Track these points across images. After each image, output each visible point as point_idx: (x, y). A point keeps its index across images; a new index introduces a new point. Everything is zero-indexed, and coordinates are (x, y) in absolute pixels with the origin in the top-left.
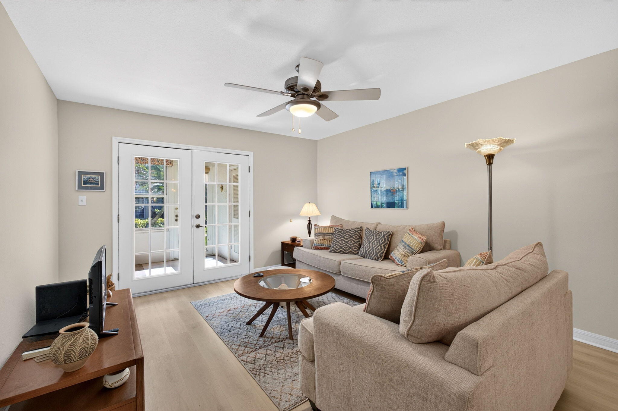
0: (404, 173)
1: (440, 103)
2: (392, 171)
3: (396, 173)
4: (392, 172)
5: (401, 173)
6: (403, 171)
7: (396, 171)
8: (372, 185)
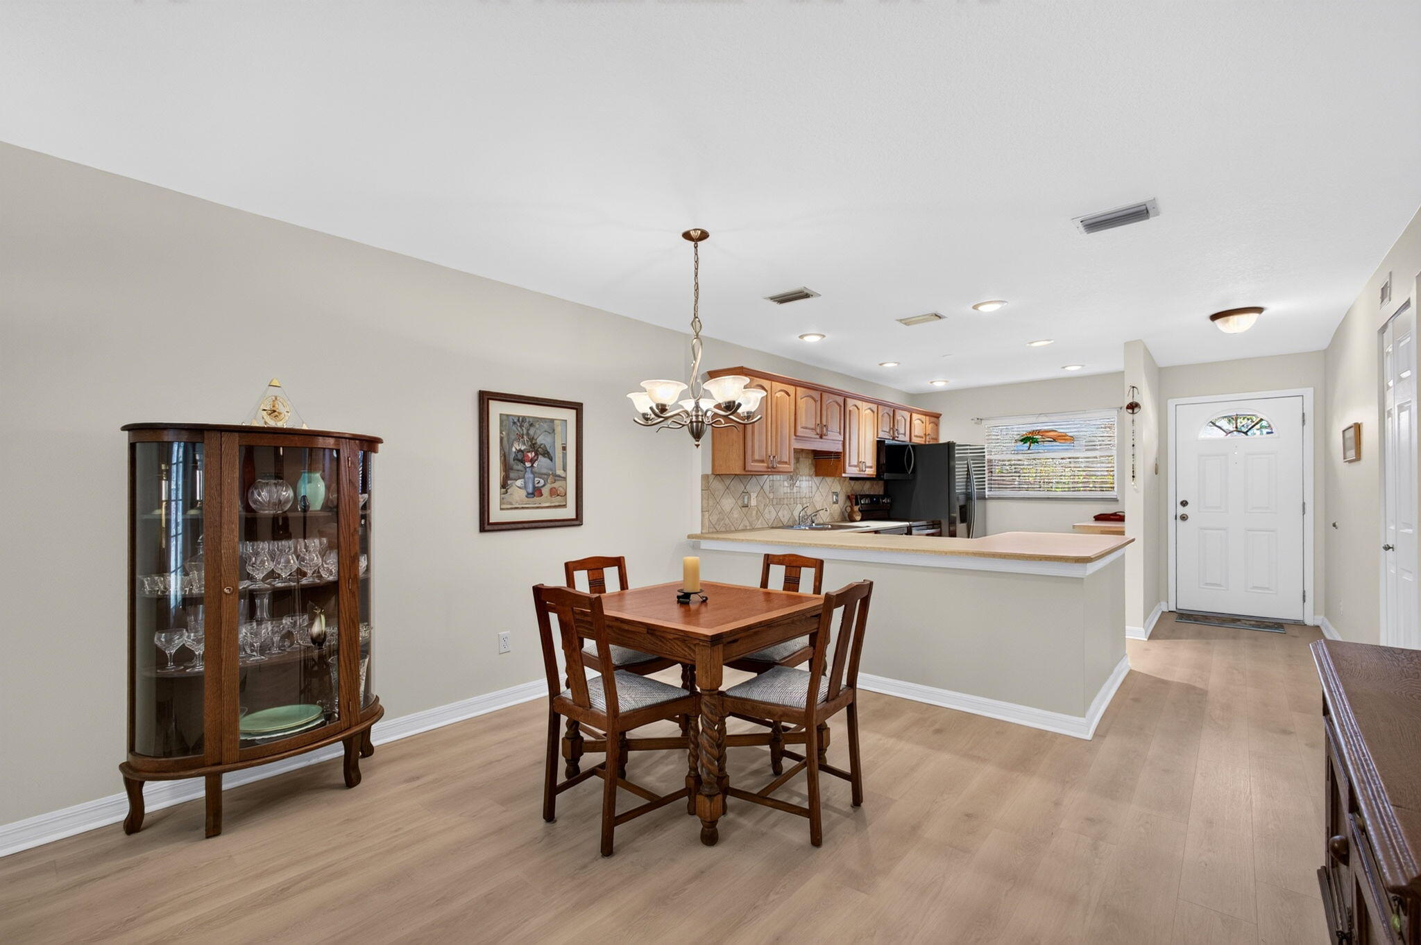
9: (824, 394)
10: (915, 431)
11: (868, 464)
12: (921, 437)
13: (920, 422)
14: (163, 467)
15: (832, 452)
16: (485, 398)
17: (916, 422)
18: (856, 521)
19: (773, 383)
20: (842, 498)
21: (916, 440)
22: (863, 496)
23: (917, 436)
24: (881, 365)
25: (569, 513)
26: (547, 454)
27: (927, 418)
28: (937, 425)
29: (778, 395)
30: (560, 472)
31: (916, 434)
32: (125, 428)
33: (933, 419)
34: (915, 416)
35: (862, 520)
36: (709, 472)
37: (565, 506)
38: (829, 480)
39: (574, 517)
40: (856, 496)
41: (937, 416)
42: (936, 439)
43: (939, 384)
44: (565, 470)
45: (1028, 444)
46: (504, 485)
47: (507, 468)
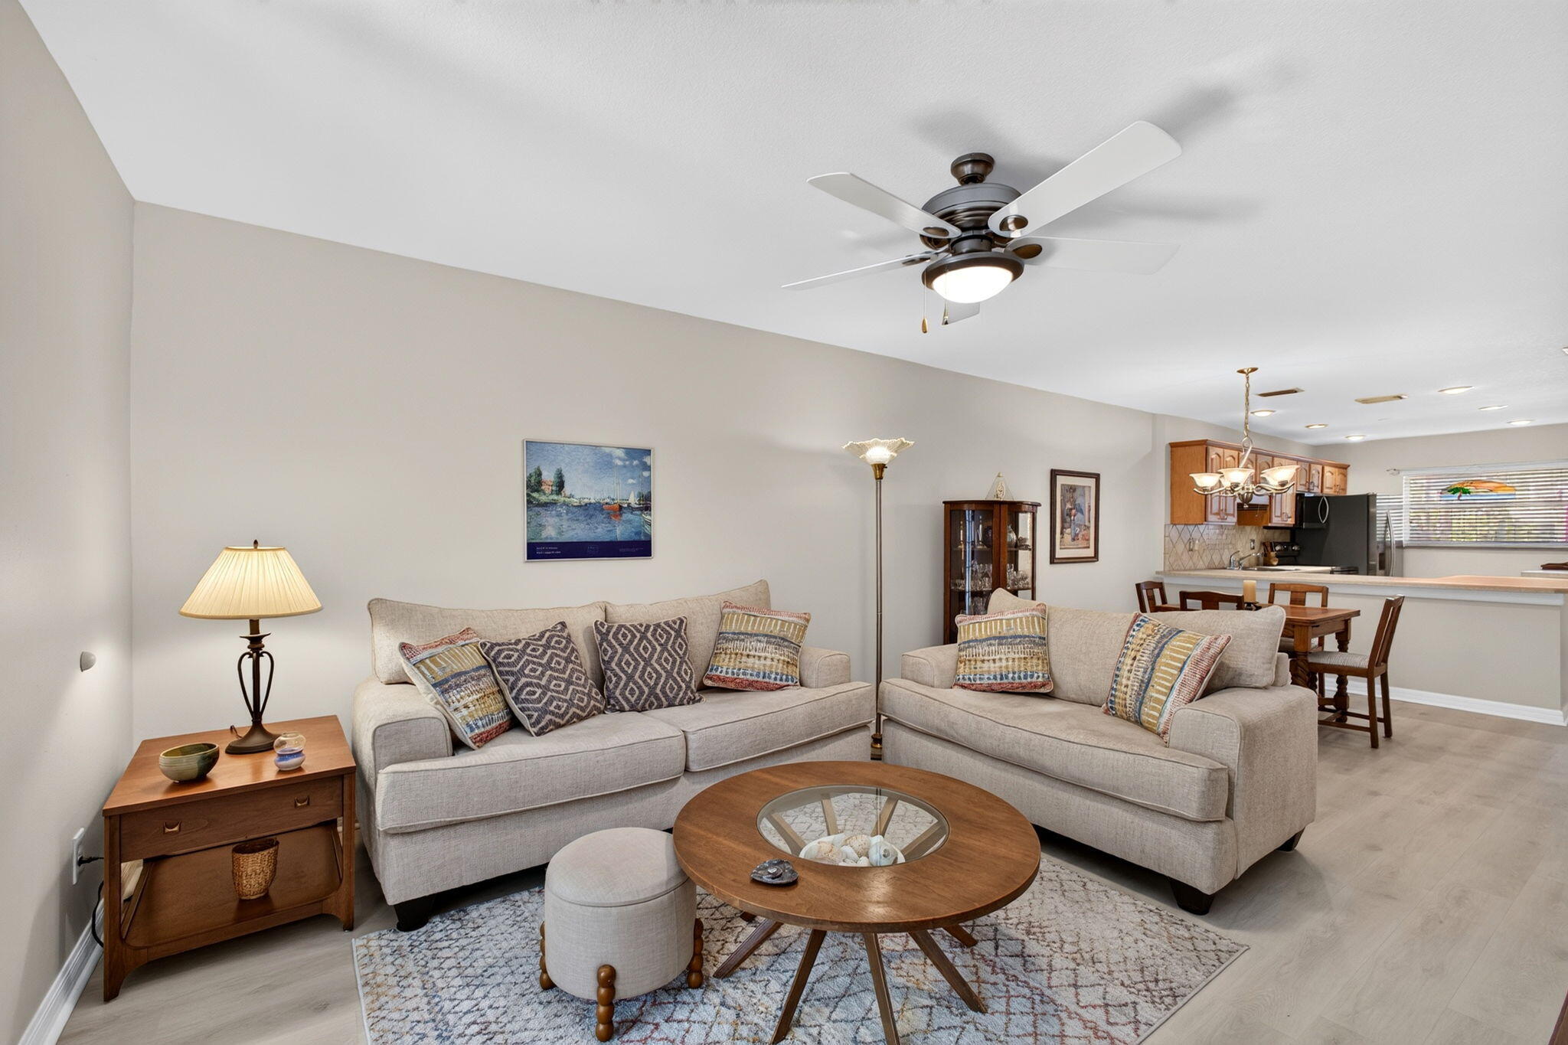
0: (646, 463)
1: (756, 330)
2: (607, 450)
3: (619, 458)
4: (610, 455)
5: (635, 462)
6: (642, 457)
7: (620, 453)
8: (534, 484)
9: (1258, 455)
10: (1329, 484)
11: (1289, 515)
12: (1331, 488)
13: (1330, 474)
14: (961, 522)
15: (1258, 505)
16: (1054, 474)
17: (1327, 474)
18: (1273, 565)
19: (1225, 450)
20: (1257, 544)
21: (1327, 491)
22: (1276, 544)
23: (1328, 488)
24: (1308, 427)
25: (1090, 552)
26: (1082, 512)
27: (1337, 469)
28: (1345, 475)
29: (1228, 459)
30: (1087, 524)
31: (1327, 486)
32: (944, 502)
33: (1342, 471)
34: (1327, 469)
35: (1278, 565)
36: (1169, 522)
37: (1089, 547)
38: (1248, 528)
39: (1093, 555)
40: (1271, 543)
41: (1345, 467)
42: (1344, 490)
43: (1355, 439)
44: (1089, 522)
45: (1458, 494)
46: (1062, 533)
47: (1063, 521)
